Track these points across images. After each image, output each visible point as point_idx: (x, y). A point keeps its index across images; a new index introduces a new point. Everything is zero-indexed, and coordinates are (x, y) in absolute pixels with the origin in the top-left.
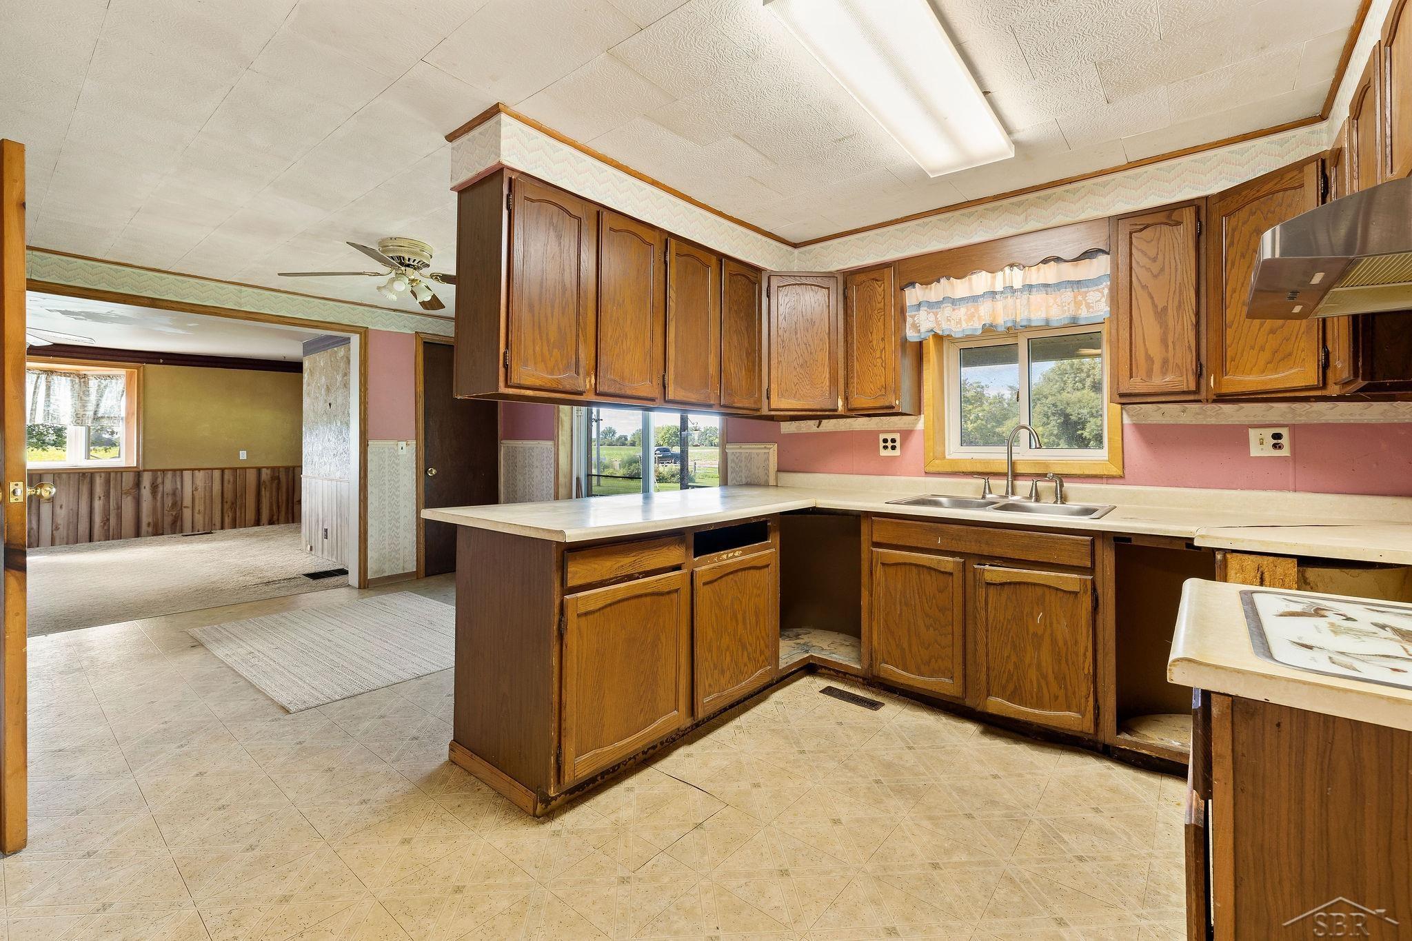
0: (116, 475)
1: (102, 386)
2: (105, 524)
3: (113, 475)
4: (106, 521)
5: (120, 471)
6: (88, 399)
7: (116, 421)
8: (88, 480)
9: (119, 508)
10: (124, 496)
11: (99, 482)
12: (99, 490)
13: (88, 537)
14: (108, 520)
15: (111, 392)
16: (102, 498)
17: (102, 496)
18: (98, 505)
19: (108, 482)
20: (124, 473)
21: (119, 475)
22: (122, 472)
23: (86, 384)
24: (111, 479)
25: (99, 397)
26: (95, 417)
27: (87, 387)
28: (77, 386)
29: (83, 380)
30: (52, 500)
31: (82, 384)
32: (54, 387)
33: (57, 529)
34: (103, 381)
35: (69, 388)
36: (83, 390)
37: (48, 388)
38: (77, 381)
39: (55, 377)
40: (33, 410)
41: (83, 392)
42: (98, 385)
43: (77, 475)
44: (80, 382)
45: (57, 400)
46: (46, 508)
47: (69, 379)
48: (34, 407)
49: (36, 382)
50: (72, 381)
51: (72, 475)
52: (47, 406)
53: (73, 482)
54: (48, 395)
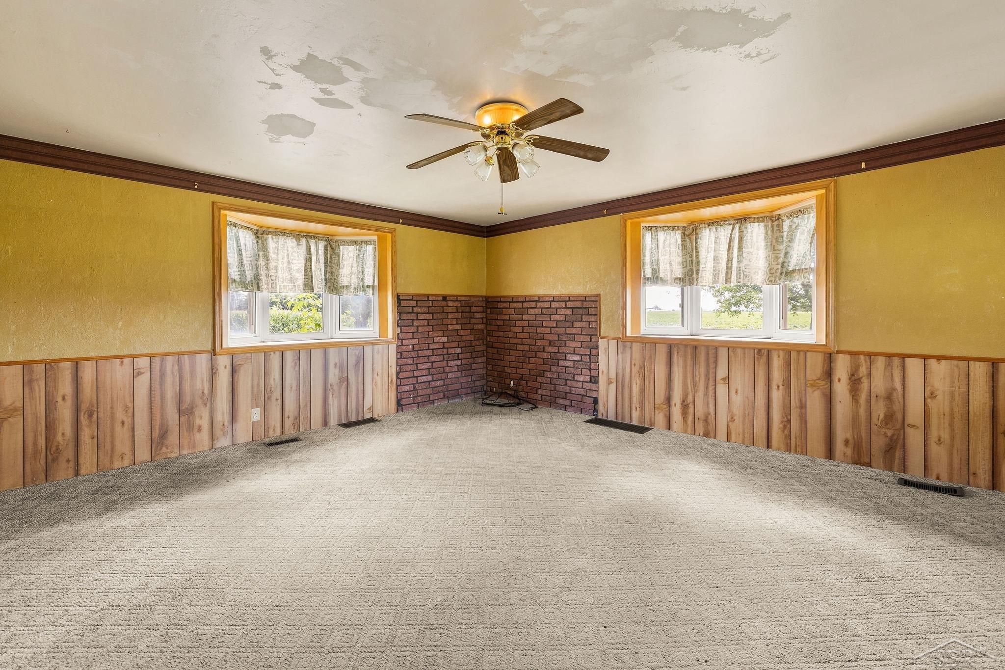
0: (799, 354)
1: (794, 229)
2: (785, 426)
3: (794, 355)
5: (804, 350)
6: (780, 247)
8: (764, 360)
9: (803, 406)
10: (809, 389)
11: (777, 363)
12: (777, 376)
14: (789, 421)
15: (802, 233)
16: (781, 387)
17: (781, 384)
18: (777, 396)
19: (788, 365)
20: (809, 354)
21: (802, 355)
22: (806, 353)
23: (780, 227)
24: (793, 361)
25: (789, 241)
26: (784, 270)
27: (780, 231)
28: (769, 232)
29: (776, 223)
30: (727, 380)
31: (775, 228)
32: (747, 238)
33: (733, 420)
34: (795, 220)
35: (762, 236)
36: (775, 236)
37: (741, 239)
38: (770, 226)
39: (749, 226)
40: (729, 268)
41: (777, 239)
42: (790, 227)
43: (752, 351)
44: (772, 226)
45: (749, 253)
46: (722, 390)
47: (762, 224)
48: (730, 265)
49: (731, 234)
50: (766, 226)
51: (747, 351)
52: (739, 262)
53: (747, 360)
54: (740, 248)
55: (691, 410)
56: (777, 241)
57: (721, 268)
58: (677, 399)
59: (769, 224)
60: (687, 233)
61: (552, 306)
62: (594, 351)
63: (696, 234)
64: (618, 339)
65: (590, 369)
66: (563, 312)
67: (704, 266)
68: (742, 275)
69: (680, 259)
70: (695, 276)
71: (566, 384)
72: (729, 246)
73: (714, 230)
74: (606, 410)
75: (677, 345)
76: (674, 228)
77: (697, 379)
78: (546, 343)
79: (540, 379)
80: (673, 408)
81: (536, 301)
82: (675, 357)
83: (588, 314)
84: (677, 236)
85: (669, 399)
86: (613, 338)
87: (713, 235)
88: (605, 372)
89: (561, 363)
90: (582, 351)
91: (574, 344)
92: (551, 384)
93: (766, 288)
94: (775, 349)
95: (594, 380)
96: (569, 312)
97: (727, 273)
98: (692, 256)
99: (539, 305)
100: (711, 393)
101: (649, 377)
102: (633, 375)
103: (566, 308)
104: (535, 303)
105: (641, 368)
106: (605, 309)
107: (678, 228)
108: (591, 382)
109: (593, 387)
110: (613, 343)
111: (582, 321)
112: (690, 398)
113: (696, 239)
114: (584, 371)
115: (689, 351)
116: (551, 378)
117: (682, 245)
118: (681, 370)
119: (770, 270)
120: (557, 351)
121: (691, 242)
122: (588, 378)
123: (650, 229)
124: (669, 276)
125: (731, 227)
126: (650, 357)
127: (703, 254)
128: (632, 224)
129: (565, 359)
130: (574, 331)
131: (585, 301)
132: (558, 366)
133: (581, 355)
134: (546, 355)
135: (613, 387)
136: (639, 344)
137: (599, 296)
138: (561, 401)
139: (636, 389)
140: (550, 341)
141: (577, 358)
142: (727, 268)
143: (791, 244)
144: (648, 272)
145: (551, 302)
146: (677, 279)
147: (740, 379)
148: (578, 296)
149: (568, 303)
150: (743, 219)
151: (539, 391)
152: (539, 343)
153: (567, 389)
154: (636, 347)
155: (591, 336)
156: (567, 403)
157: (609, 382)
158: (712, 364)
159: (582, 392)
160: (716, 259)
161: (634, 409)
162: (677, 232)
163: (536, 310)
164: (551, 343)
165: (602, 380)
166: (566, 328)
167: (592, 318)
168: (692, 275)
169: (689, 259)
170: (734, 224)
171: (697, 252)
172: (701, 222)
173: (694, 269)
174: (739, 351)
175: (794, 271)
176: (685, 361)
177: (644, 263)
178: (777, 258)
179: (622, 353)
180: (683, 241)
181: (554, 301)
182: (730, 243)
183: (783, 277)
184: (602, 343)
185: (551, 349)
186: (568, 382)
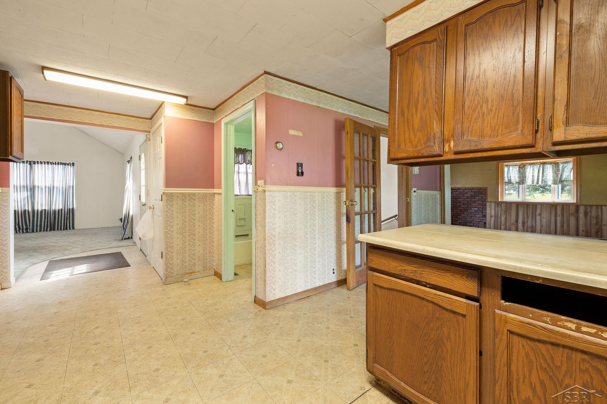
0: (567, 206)
1: (564, 167)
2: (562, 228)
3: (565, 206)
4: (562, 226)
6: (559, 173)
7: (569, 182)
8: (554, 208)
9: (568, 221)
10: (570, 216)
11: (559, 209)
12: (559, 212)
13: (554, 232)
14: (563, 226)
15: (567, 169)
16: (560, 216)
18: (559, 219)
19: (563, 209)
20: (570, 206)
22: (569, 205)
23: (558, 166)
24: (565, 208)
25: (563, 171)
26: (561, 180)
27: (558, 168)
28: (554, 168)
29: (557, 165)
30: (540, 214)
31: (557, 167)
32: (546, 169)
33: (542, 226)
34: (564, 165)
35: (551, 169)
36: (557, 169)
37: (543, 170)
38: (554, 166)
39: (546, 165)
40: (538, 179)
41: (557, 170)
42: (563, 167)
43: (550, 205)
44: (555, 166)
45: (546, 174)
46: (538, 218)
47: (551, 165)
48: (538, 178)
49: (539, 168)
50: (553, 166)
51: (548, 205)
52: (543, 177)
53: (548, 208)
54: (543, 173)
55: (526, 224)
56: (557, 171)
57: (535, 179)
58: (520, 221)
59: (554, 165)
60: (521, 167)
61: (465, 191)
62: (484, 207)
63: (525, 167)
64: (495, 202)
65: (482, 213)
66: (470, 193)
67: (527, 178)
68: (544, 181)
69: (518, 176)
70: (524, 181)
71: (471, 218)
72: (538, 172)
73: (532, 166)
74: (490, 226)
75: (520, 204)
76: (516, 165)
77: (529, 214)
78: (462, 204)
79: (458, 217)
80: (519, 224)
81: (457, 190)
82: (520, 208)
83: (482, 194)
84: (517, 168)
85: (517, 221)
86: (493, 202)
87: (532, 169)
88: (489, 213)
89: (469, 211)
90: (479, 207)
91: (475, 204)
92: (464, 218)
93: (553, 186)
94: (558, 205)
95: (485, 216)
96: (473, 193)
97: (537, 181)
98: (523, 175)
99: (458, 191)
100: (534, 218)
101: (509, 215)
102: (502, 214)
103: (471, 192)
104: (456, 190)
105: (505, 211)
106: (489, 192)
107: (518, 165)
108: (483, 217)
109: (484, 218)
110: (493, 204)
111: (479, 196)
112: (526, 220)
113: (525, 169)
114: (480, 213)
115: (525, 206)
116: (464, 216)
117: (519, 171)
118: (522, 212)
119: (554, 180)
120: (467, 207)
121: (523, 170)
122: (481, 216)
123: (507, 166)
124: (514, 181)
125: (539, 165)
126: (509, 208)
127: (527, 174)
128: (500, 164)
129: (471, 210)
130: (475, 200)
131: (480, 189)
132: (467, 212)
133: (478, 208)
134: (461, 208)
135: (493, 219)
136: (504, 204)
137: (486, 188)
138: (469, 224)
139: (503, 219)
140: (464, 203)
141: (476, 209)
142: (537, 179)
143: (563, 172)
144: (506, 180)
145: (464, 190)
146: (517, 182)
147: (545, 214)
148: (478, 188)
149: (472, 190)
150: (544, 164)
151: (458, 221)
152: (458, 204)
153: (472, 220)
154: (503, 205)
155: (483, 201)
156: (472, 224)
157: (491, 217)
158: (534, 210)
159: (479, 220)
160: (533, 176)
161: (502, 225)
162: (517, 167)
163: (457, 193)
164: (464, 204)
165: (488, 216)
166: (471, 199)
167: (484, 195)
168: (523, 181)
169: (522, 176)
170: (540, 165)
171: (525, 173)
172: (527, 164)
173: (524, 179)
174: (545, 206)
175: (564, 181)
176: (524, 209)
177: (505, 177)
178: (557, 176)
179: (497, 207)
180: (519, 169)
181: (465, 189)
182: (538, 171)
183: (560, 182)
184: (488, 204)
185: (464, 206)
186: (472, 217)
